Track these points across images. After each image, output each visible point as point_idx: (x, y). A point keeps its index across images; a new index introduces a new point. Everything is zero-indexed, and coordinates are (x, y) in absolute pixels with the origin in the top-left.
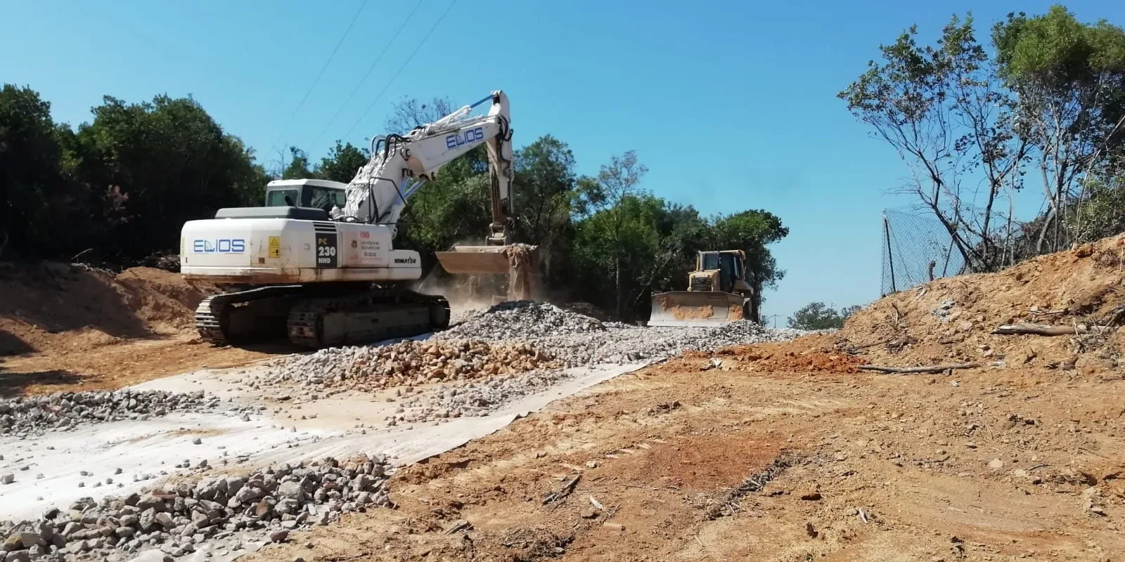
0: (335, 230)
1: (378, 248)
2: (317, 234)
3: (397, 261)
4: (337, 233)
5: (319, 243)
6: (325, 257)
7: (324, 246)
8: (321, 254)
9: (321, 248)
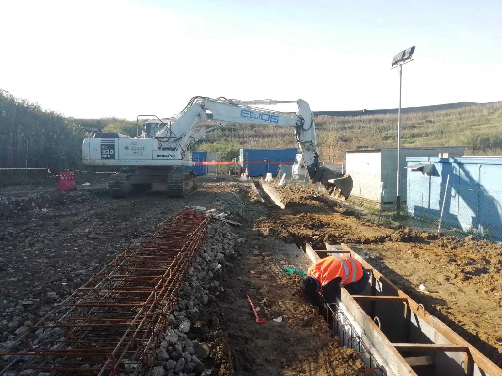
0: (114, 142)
1: (144, 150)
2: (101, 144)
3: (158, 156)
4: (115, 143)
5: (103, 148)
6: (106, 154)
7: (106, 150)
8: (104, 153)
9: (104, 151)
